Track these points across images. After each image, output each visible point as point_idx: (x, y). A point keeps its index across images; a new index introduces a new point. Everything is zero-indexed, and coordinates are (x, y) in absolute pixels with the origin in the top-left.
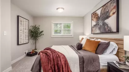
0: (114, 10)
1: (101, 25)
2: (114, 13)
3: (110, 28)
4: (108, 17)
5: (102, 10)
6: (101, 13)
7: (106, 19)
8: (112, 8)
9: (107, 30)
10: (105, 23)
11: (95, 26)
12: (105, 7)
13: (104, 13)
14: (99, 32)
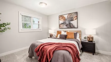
0: (76, 18)
1: (68, 24)
2: (76, 19)
3: (74, 26)
4: (72, 20)
5: (68, 16)
6: (67, 17)
7: (71, 21)
8: (75, 16)
9: (72, 27)
10: (70, 23)
11: (62, 24)
12: (70, 15)
13: (70, 18)
14: (67, 27)
